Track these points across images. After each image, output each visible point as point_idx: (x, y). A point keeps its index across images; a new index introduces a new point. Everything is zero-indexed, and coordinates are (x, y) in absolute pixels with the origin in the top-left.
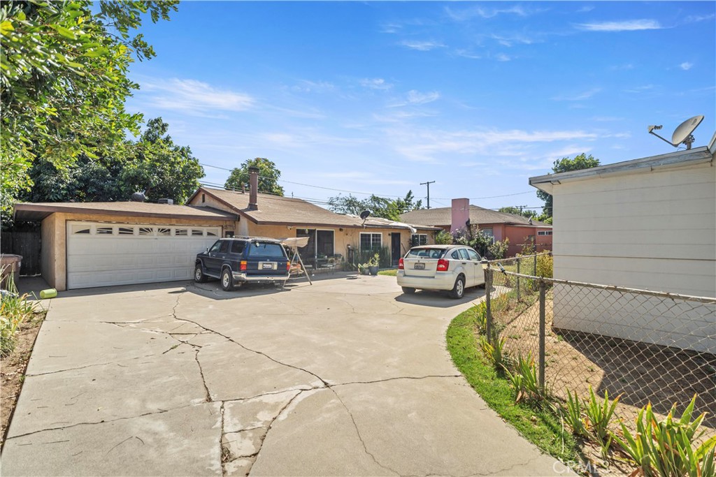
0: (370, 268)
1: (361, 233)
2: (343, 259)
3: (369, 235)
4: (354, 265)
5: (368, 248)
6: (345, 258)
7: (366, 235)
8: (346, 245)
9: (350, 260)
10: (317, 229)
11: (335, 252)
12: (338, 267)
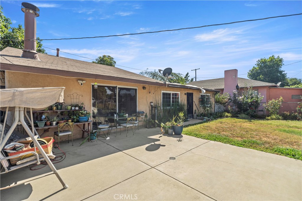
0: (173, 128)
1: (162, 92)
2: (146, 116)
3: (170, 94)
4: (156, 121)
5: (169, 105)
6: (148, 114)
7: (167, 94)
8: (149, 103)
9: (153, 116)
10: (118, 86)
11: (138, 109)
12: (141, 124)
